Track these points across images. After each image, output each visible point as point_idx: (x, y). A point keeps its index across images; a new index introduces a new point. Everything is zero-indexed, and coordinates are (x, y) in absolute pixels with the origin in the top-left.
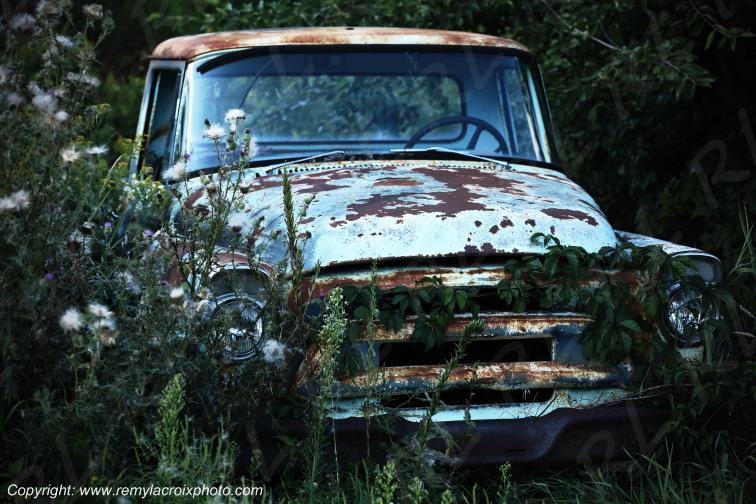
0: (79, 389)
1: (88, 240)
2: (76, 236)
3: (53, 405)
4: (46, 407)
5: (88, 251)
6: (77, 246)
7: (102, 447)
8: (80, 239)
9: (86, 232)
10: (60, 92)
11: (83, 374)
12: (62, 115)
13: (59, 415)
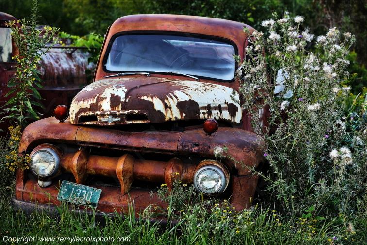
0: (336, 180)
1: (344, 123)
2: (339, 122)
3: (327, 186)
4: (323, 187)
5: (344, 128)
6: (339, 126)
7: (345, 203)
8: (341, 123)
9: (343, 120)
10: (334, 66)
11: (338, 175)
12: (334, 75)
13: (328, 190)
